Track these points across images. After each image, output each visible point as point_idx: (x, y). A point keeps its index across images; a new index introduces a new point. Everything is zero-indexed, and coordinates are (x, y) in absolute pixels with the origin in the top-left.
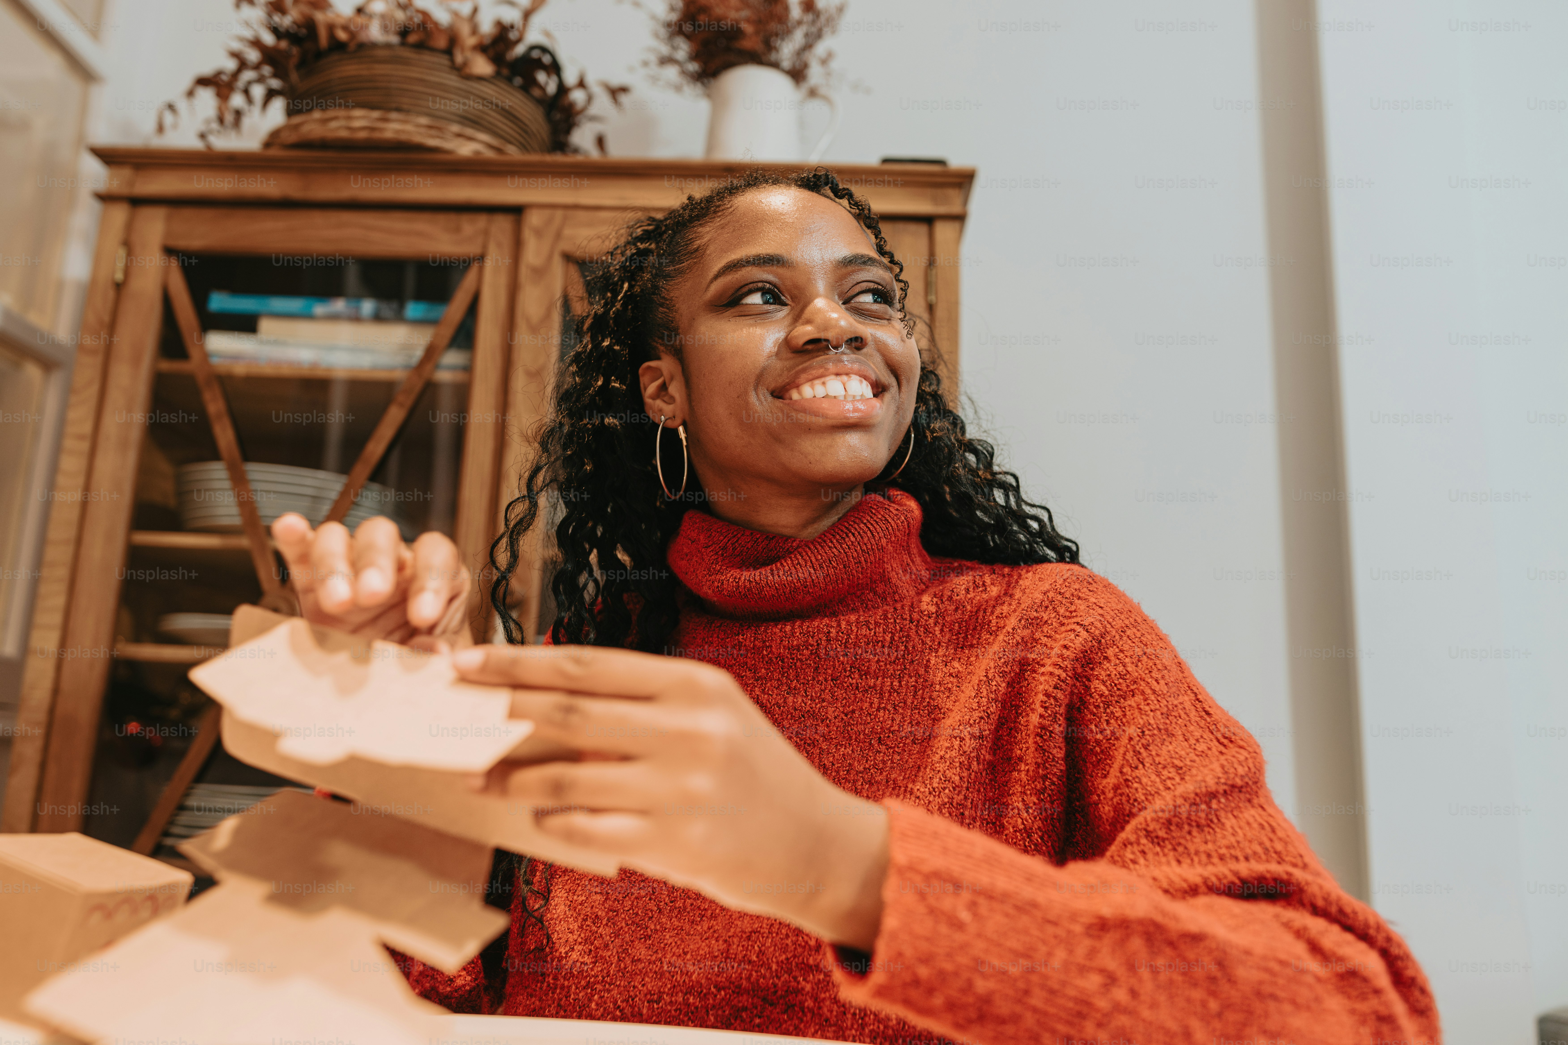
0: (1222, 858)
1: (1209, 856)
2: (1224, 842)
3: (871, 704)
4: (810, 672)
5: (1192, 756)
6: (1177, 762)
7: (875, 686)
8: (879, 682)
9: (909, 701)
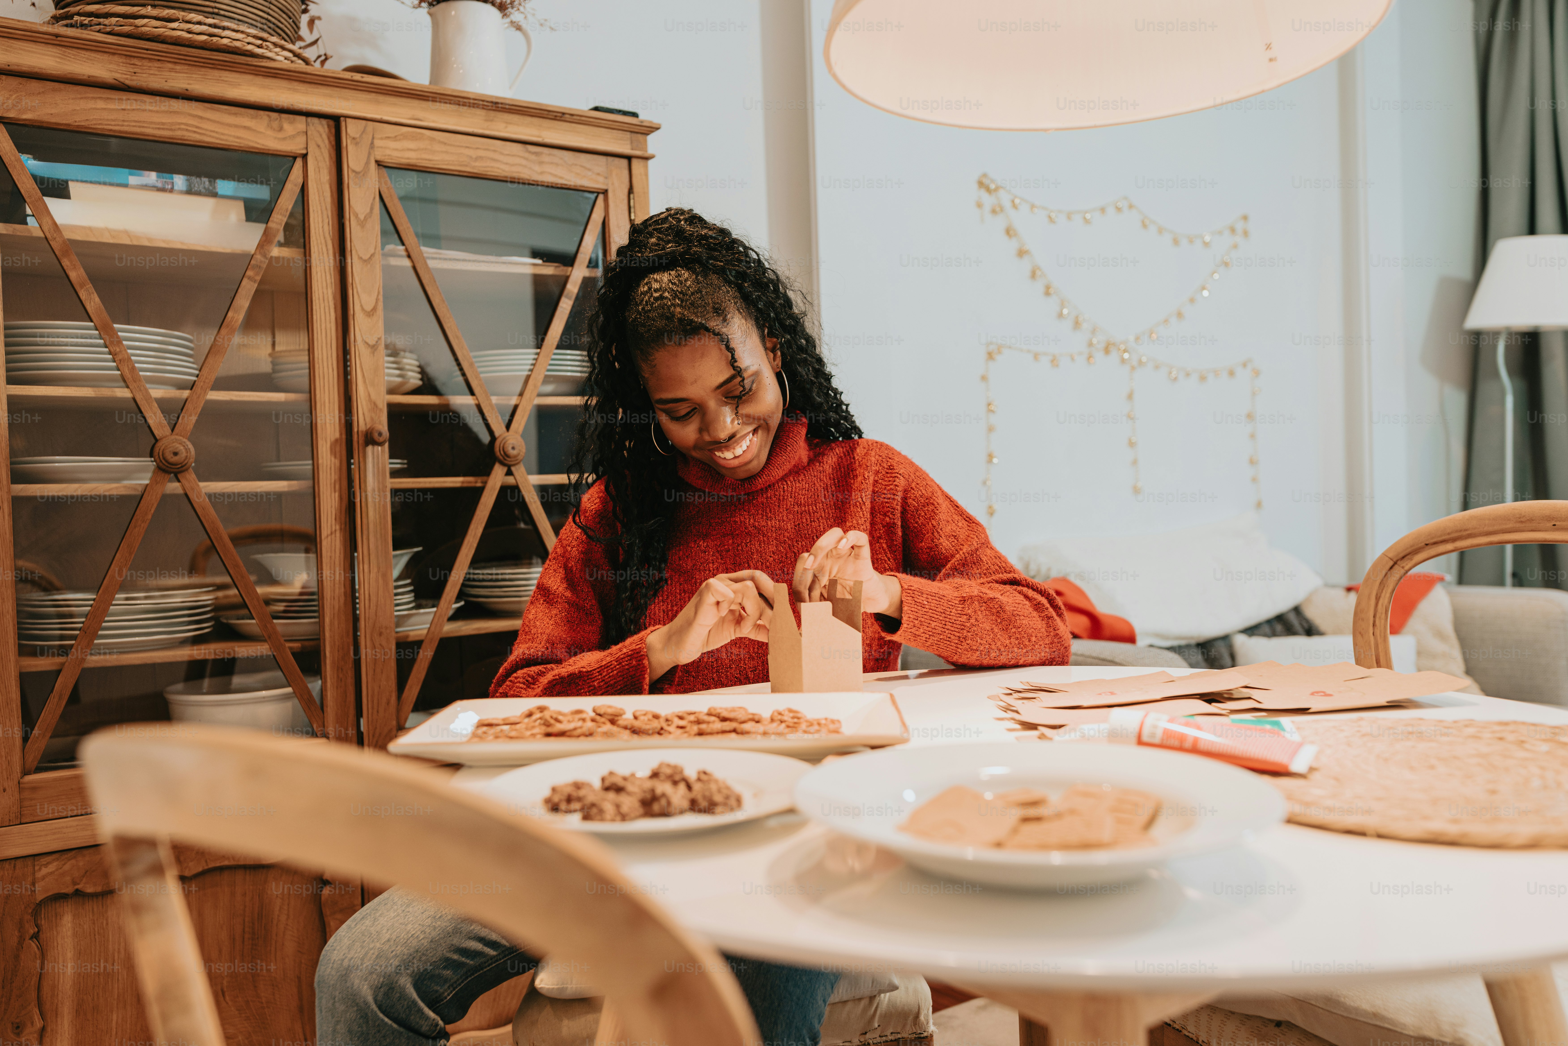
0: (985, 574)
1: (980, 574)
2: (985, 568)
3: (806, 519)
4: (776, 508)
5: (958, 529)
6: (954, 534)
7: (805, 511)
8: (807, 509)
9: (823, 515)
